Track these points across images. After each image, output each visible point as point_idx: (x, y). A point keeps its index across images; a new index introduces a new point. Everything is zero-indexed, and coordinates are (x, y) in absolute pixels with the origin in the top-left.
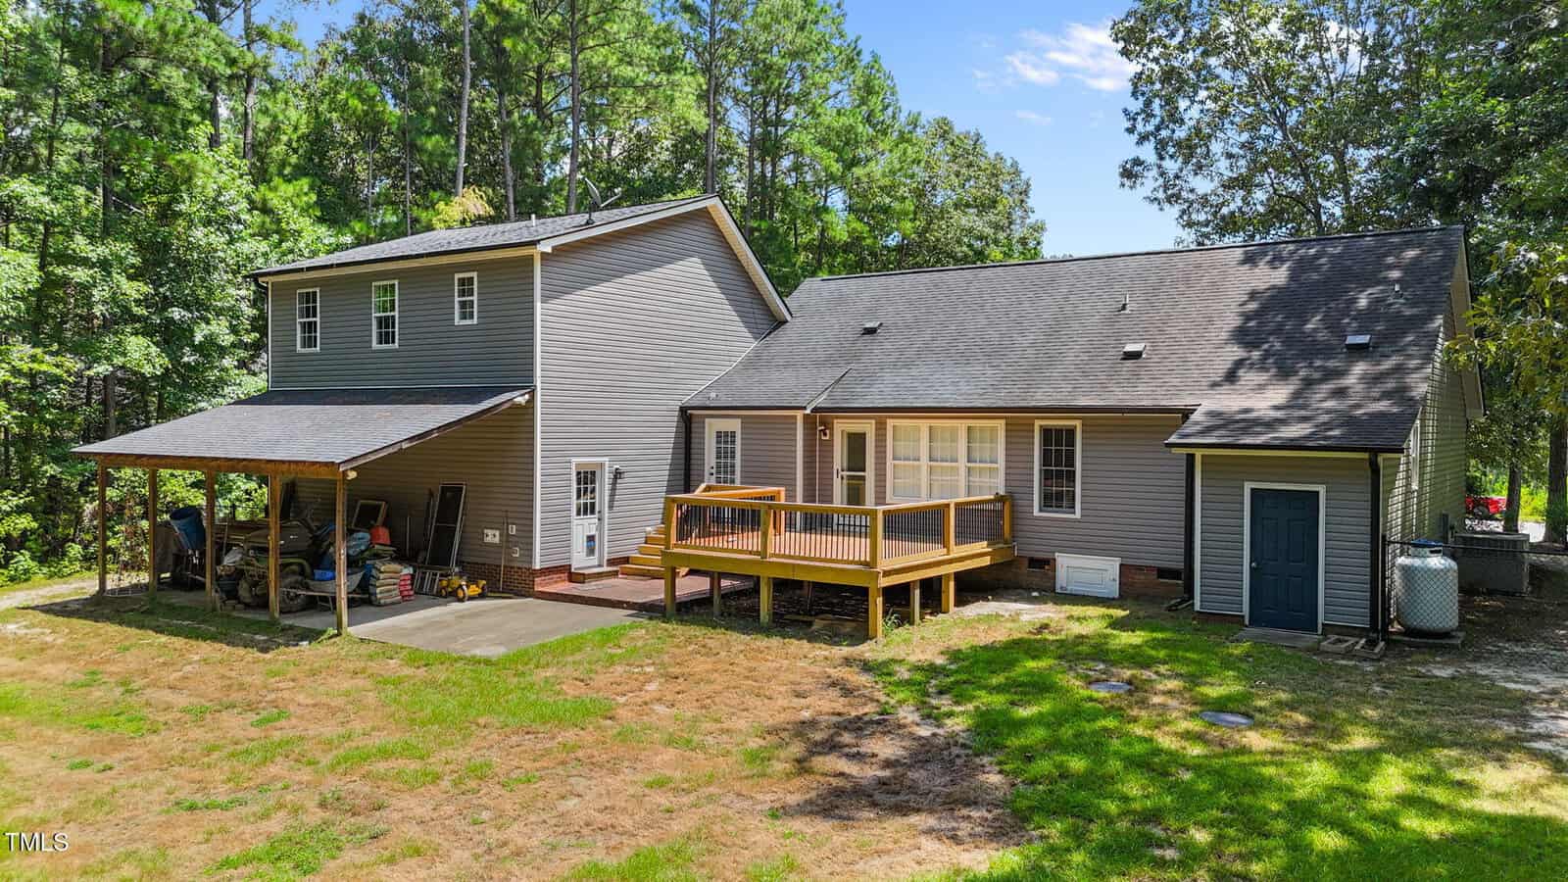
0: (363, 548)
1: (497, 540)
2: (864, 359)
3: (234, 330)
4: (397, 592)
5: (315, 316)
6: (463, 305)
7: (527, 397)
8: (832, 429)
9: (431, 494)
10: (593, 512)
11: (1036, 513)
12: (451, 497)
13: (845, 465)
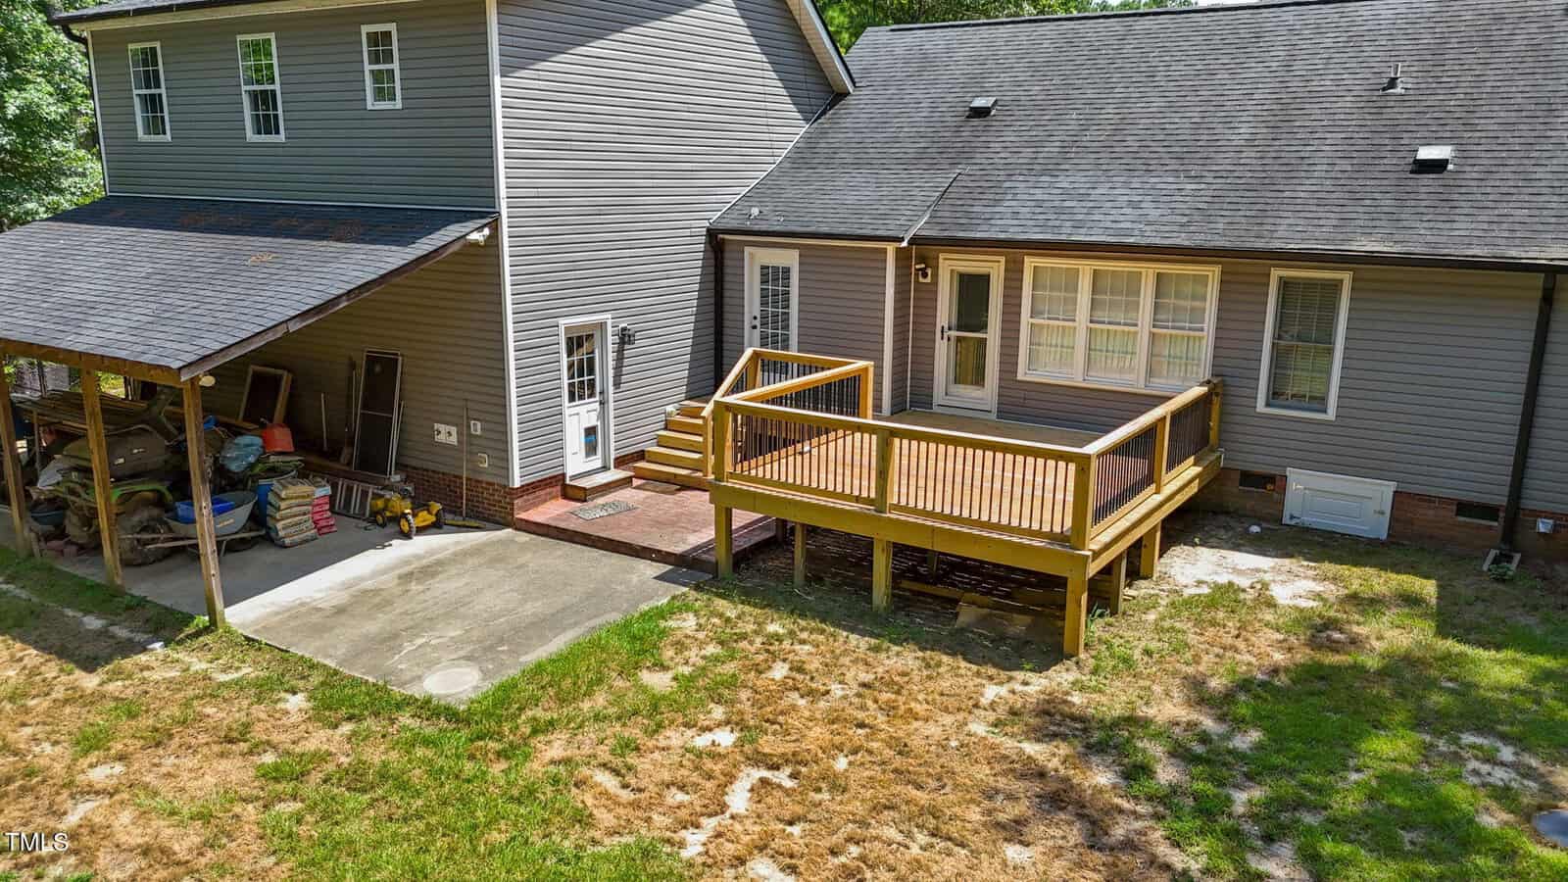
0: (252, 459)
1: (453, 440)
2: (979, 158)
3: (64, 96)
4: (310, 523)
5: (158, 86)
6: (377, 76)
7: (486, 231)
8: (936, 268)
9: (353, 366)
10: (591, 395)
11: (1261, 406)
12: (382, 373)
13: (954, 321)
